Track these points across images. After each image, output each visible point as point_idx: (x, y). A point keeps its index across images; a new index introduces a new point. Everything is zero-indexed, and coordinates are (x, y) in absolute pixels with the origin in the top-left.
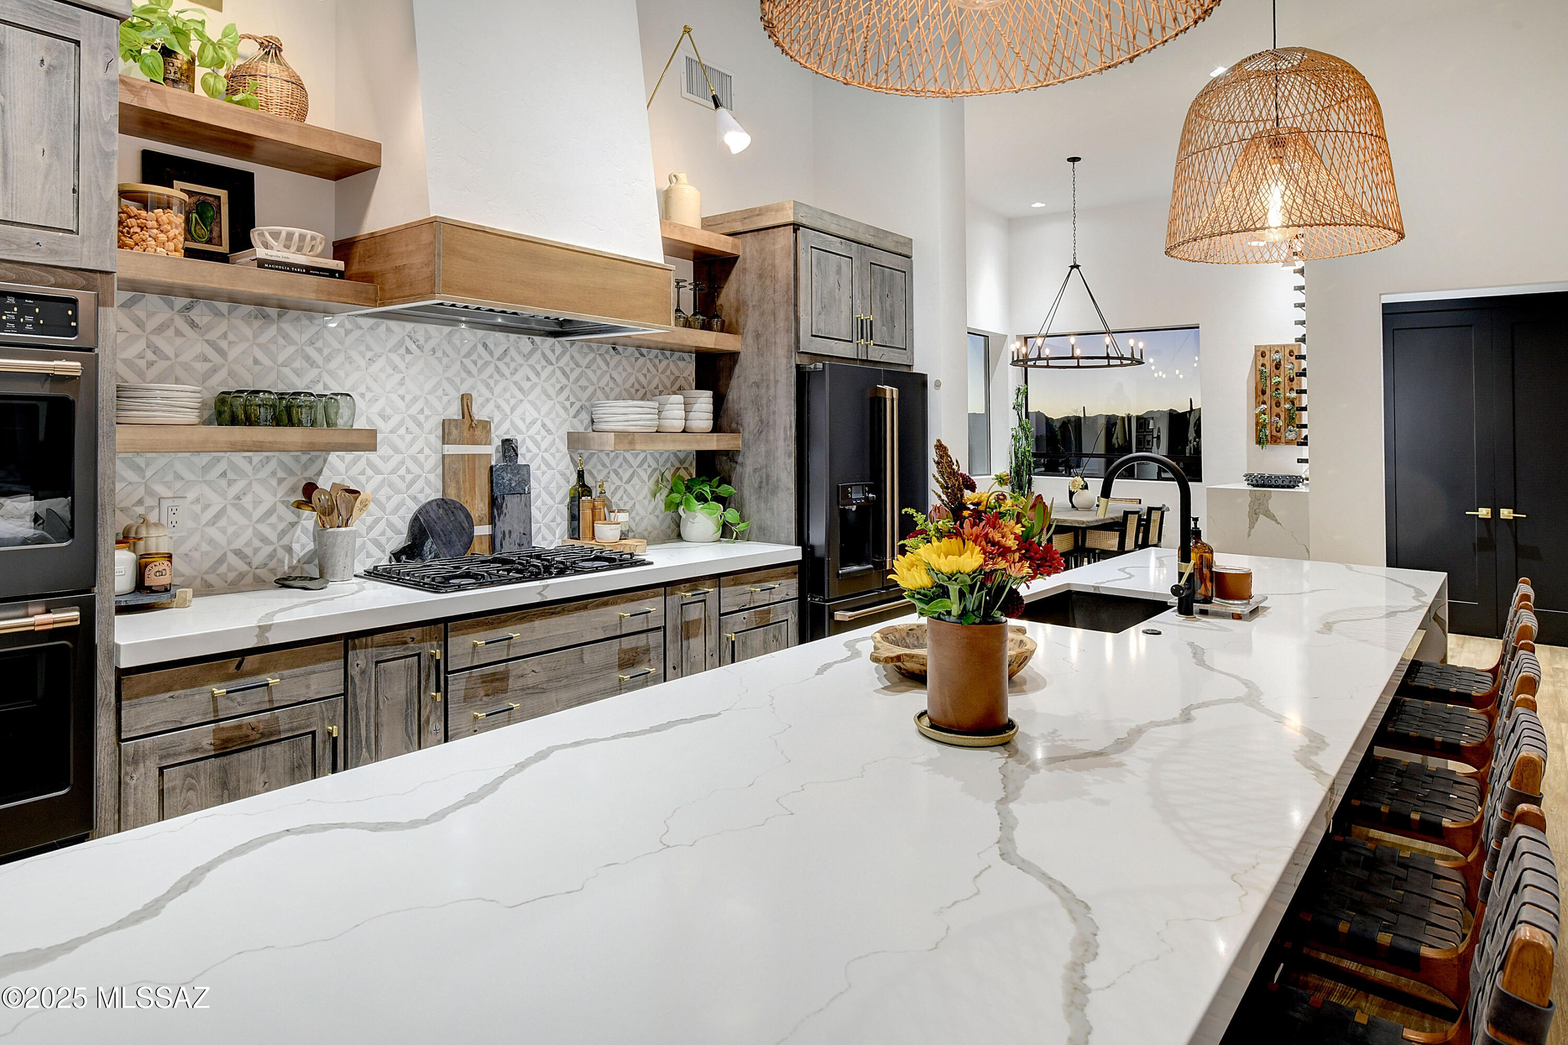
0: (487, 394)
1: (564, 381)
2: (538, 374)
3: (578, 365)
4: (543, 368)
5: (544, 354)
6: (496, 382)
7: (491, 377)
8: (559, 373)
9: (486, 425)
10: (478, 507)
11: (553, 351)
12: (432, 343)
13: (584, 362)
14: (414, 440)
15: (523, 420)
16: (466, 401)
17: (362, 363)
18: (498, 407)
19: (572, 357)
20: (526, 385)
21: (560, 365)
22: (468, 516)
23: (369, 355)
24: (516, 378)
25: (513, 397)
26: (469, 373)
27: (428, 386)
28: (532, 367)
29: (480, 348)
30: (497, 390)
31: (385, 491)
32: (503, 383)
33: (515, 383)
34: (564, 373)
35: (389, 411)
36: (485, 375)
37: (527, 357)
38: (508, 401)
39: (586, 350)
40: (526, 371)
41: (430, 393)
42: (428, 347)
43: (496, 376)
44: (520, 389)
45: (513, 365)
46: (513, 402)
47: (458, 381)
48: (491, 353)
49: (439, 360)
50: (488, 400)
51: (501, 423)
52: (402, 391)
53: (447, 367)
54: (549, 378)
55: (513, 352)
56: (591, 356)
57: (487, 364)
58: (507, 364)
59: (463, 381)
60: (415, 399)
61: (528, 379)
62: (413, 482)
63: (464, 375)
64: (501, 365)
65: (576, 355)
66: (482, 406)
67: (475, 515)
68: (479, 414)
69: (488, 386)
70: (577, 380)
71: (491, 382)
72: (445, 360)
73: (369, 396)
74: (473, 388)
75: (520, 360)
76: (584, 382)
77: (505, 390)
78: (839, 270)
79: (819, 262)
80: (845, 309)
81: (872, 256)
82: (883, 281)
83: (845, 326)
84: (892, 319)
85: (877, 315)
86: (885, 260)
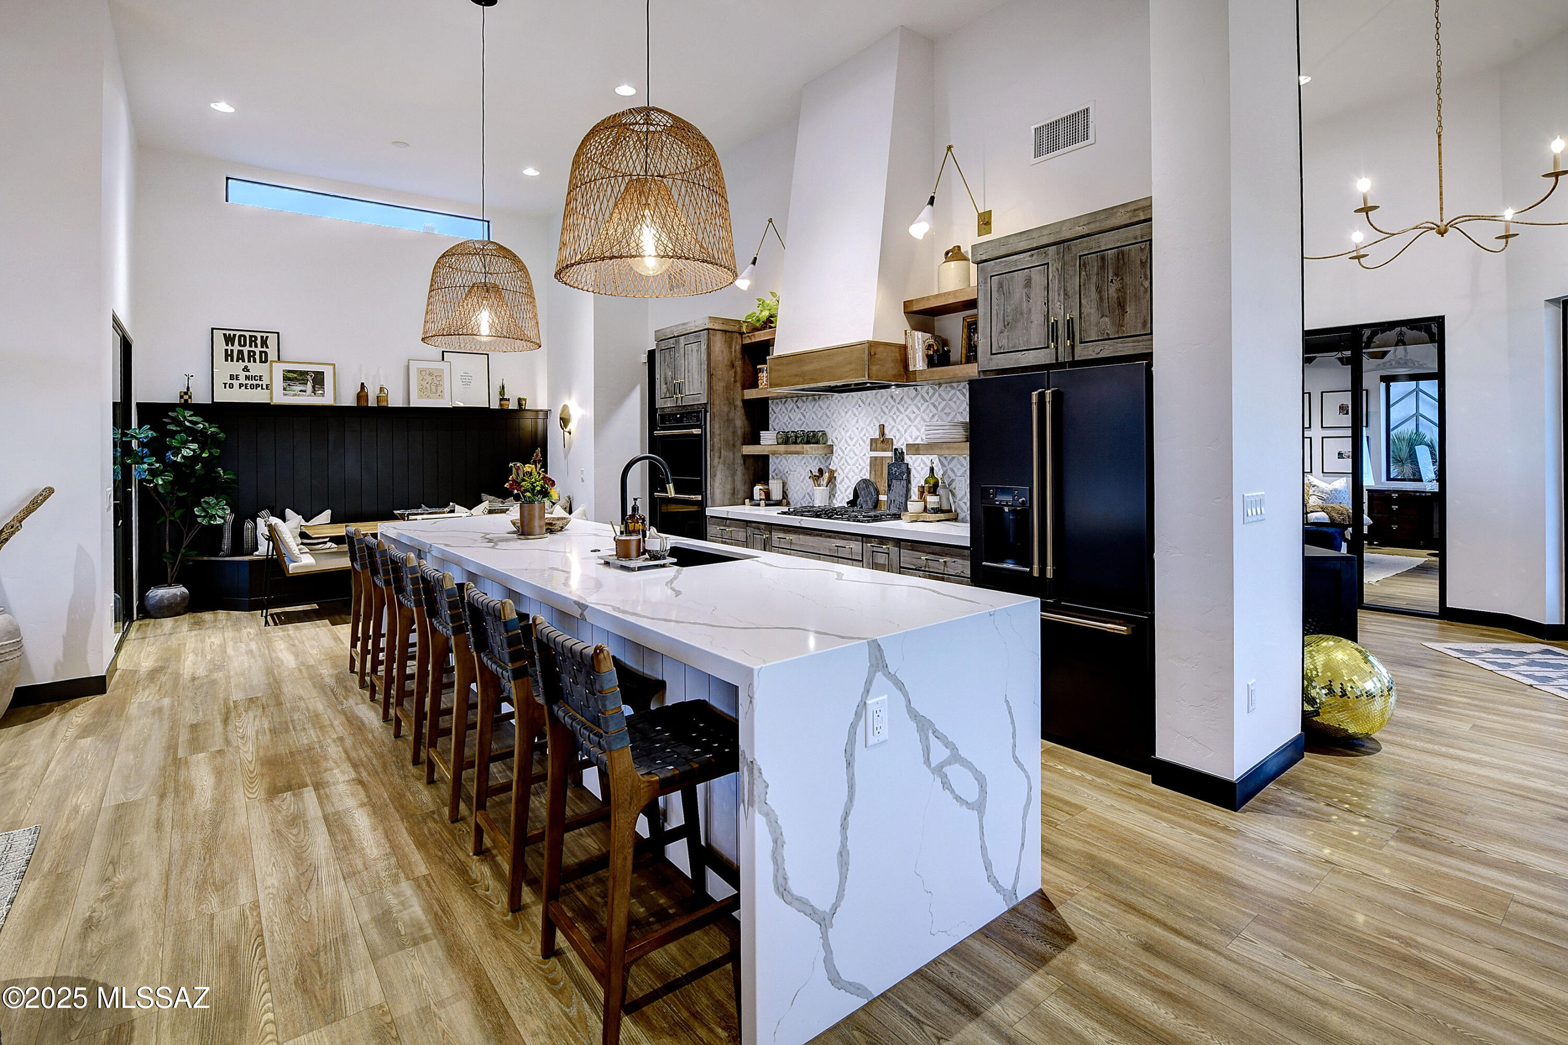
0: (893, 423)
1: (935, 411)
2: (919, 409)
3: (944, 400)
4: (922, 404)
5: (922, 396)
6: (897, 416)
7: (895, 414)
8: (931, 407)
9: (890, 441)
11: (928, 393)
12: (869, 400)
13: (947, 397)
14: (862, 449)
15: (911, 437)
16: (882, 427)
17: (843, 414)
18: (898, 430)
19: (940, 395)
20: (912, 416)
21: (932, 401)
22: (876, 490)
23: (846, 410)
24: (907, 413)
25: (906, 424)
26: (900, 412)
27: (867, 423)
28: (916, 405)
29: (890, 398)
30: (898, 421)
31: (851, 473)
32: (901, 417)
33: (907, 416)
34: (935, 406)
35: (853, 436)
36: (891, 414)
37: (913, 399)
38: (903, 426)
39: (949, 389)
40: (913, 407)
41: (868, 425)
42: (867, 403)
43: (898, 413)
44: (909, 419)
45: (906, 406)
46: (906, 426)
47: (879, 418)
48: (895, 401)
49: (872, 408)
50: (893, 427)
51: (900, 439)
52: (857, 426)
53: (875, 411)
54: (925, 410)
55: (905, 398)
56: (953, 392)
57: (893, 407)
58: (903, 406)
59: (882, 417)
60: (862, 429)
61: (914, 413)
62: (861, 470)
63: (882, 414)
64: (899, 406)
65: (943, 394)
66: (891, 430)
67: (880, 489)
68: (889, 435)
69: (893, 419)
70: (943, 409)
71: (895, 417)
72: (874, 408)
73: (846, 429)
74: (886, 421)
75: (909, 402)
76: (947, 410)
77: (902, 420)
78: (1028, 283)
79: (1001, 286)
80: (1037, 318)
81: (1080, 248)
82: (1102, 268)
83: (1037, 334)
84: (1121, 305)
85: (1091, 309)
86: (1107, 242)
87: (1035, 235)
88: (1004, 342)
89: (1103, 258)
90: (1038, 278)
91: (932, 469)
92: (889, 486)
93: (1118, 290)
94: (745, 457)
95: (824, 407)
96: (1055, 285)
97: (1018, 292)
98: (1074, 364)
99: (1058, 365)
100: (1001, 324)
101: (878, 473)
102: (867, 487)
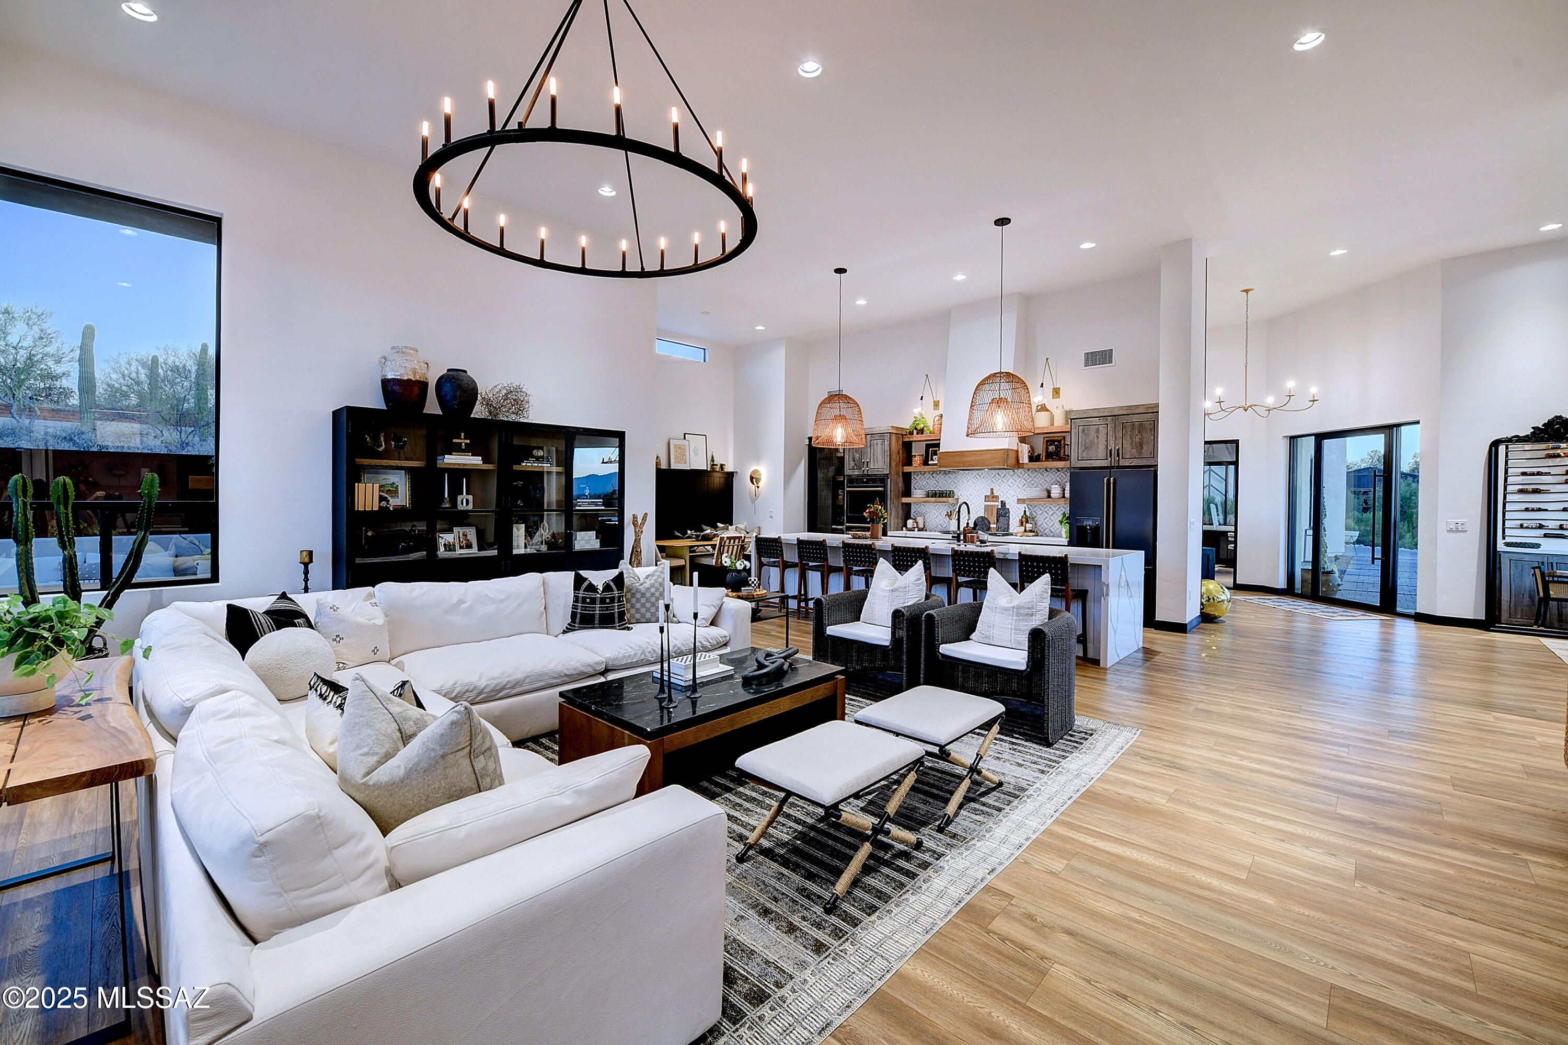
0: (999, 488)
1: (1025, 482)
2: (1016, 481)
3: (1030, 477)
6: (1002, 484)
7: (1000, 483)
8: (1023, 480)
9: (997, 497)
10: (993, 519)
11: (1021, 473)
12: (983, 475)
13: (1033, 476)
14: (979, 500)
15: (1011, 495)
16: (992, 490)
17: (965, 482)
18: (1003, 491)
19: (1028, 475)
20: (1011, 485)
21: (1024, 477)
22: (989, 522)
23: (967, 480)
25: (1007, 488)
26: (1004, 482)
27: (982, 487)
28: (1014, 479)
29: (997, 475)
30: (1002, 487)
32: (1004, 484)
33: (1007, 484)
34: (1025, 480)
35: (972, 494)
37: (1012, 476)
38: (1006, 490)
39: (1034, 472)
40: (1012, 480)
42: (982, 477)
43: (1002, 482)
44: (1009, 486)
47: (990, 485)
48: (1000, 476)
49: (985, 479)
50: (999, 490)
51: (1004, 496)
52: (975, 488)
53: (987, 481)
54: (1019, 482)
55: (1007, 475)
56: (1036, 473)
57: (998, 479)
58: (1008, 479)
60: (979, 490)
61: (1012, 483)
62: (979, 511)
63: (992, 483)
64: (1005, 479)
65: (1031, 474)
66: (997, 491)
67: (991, 521)
68: (996, 494)
69: (998, 485)
70: (1030, 482)
72: (987, 479)
73: (967, 490)
74: (994, 486)
76: (1033, 482)
77: (1005, 486)
78: (1098, 431)
79: (1083, 431)
80: (1102, 447)
81: (1124, 419)
82: (1133, 429)
83: (1101, 453)
84: (1141, 445)
85: (1127, 445)
86: (1135, 419)
87: (1101, 411)
88: (1085, 455)
89: (1133, 425)
90: (1102, 429)
91: (1025, 511)
92: (998, 520)
93: (1140, 439)
94: (903, 504)
95: (952, 478)
96: (1110, 433)
97: (1093, 435)
98: (1119, 467)
99: (1111, 467)
100: (1083, 448)
101: (990, 513)
102: (983, 520)
